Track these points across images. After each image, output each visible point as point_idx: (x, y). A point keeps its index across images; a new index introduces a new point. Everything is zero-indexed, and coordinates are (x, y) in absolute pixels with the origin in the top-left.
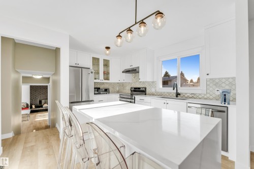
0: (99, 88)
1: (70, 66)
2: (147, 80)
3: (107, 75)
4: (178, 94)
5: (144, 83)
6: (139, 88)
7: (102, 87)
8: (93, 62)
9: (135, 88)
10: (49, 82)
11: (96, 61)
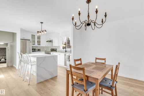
0: (35, 49)
1: (21, 39)
2: (56, 46)
3: (39, 42)
4: (66, 51)
5: (56, 47)
6: (54, 49)
7: (36, 48)
8: (32, 37)
9: (52, 49)
10: (7, 46)
11: (33, 36)
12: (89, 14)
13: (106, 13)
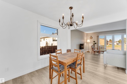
12: (71, 17)
13: (60, 20)
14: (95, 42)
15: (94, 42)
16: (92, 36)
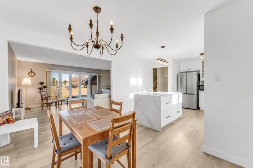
12: (97, 29)
14: (43, 85)
15: (42, 83)
16: (33, 71)
